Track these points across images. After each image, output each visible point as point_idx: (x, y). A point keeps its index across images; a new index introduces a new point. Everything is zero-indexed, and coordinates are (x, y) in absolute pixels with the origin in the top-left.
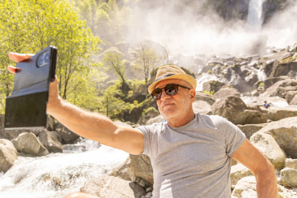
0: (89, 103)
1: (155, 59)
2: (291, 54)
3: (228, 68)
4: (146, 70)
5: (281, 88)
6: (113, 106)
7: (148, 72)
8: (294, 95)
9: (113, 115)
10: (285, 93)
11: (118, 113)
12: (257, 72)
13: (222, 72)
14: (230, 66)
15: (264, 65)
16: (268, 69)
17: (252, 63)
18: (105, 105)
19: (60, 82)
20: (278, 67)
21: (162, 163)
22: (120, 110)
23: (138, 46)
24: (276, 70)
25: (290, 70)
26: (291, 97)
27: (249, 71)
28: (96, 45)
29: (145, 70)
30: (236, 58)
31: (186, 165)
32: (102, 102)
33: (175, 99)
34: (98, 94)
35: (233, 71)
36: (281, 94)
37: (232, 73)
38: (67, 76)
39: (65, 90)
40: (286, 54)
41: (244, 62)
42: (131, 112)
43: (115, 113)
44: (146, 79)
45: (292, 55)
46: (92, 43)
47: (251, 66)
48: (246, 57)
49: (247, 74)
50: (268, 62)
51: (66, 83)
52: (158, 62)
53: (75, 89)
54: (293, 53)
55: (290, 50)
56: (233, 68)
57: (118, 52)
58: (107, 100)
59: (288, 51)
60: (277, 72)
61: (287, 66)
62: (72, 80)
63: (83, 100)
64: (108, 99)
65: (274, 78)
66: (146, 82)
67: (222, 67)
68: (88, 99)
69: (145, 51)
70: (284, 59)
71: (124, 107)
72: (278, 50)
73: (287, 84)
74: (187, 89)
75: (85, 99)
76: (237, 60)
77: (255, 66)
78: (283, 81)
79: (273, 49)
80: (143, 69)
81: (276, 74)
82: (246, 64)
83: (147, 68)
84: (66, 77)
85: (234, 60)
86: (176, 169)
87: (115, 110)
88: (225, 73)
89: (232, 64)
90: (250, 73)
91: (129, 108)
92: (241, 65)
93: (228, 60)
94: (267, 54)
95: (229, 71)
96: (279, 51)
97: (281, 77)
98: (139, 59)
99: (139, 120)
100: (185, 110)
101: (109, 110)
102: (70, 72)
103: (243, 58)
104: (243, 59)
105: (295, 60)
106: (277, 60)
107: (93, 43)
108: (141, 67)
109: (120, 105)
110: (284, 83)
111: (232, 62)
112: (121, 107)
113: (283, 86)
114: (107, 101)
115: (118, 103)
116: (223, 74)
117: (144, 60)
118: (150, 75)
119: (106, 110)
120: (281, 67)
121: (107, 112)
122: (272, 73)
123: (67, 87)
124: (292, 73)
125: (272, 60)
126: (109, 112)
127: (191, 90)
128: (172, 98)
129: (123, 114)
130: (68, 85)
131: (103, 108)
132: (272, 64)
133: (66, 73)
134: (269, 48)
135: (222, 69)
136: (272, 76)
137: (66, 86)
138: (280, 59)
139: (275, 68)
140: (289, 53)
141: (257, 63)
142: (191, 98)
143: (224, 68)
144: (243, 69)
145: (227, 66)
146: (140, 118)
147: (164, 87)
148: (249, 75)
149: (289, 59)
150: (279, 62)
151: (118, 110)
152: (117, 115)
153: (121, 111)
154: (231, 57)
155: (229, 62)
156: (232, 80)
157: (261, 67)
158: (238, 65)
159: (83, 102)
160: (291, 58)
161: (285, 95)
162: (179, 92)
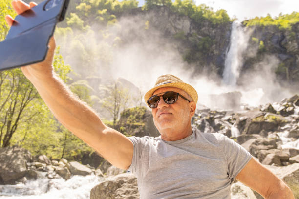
0: (42, 139)
1: (127, 99)
2: (263, 113)
3: (202, 119)
4: (117, 110)
5: (254, 146)
6: (72, 145)
7: (118, 113)
8: (267, 154)
9: (70, 156)
10: (258, 151)
11: (76, 154)
12: (230, 127)
13: (196, 122)
14: (205, 118)
15: (237, 120)
16: (241, 125)
17: (226, 118)
18: (63, 143)
19: (14, 109)
20: (250, 125)
21: (153, 180)
22: (79, 151)
23: (112, 84)
24: (249, 127)
25: (262, 129)
26: (263, 156)
27: (223, 125)
28: (66, 73)
29: (115, 109)
30: (211, 110)
31: (184, 183)
32: (60, 139)
33: (173, 109)
34: (56, 129)
35: (207, 123)
36: (254, 152)
37: (206, 125)
38: (24, 102)
39: (18, 119)
40: (259, 112)
41: (219, 116)
42: (92, 155)
43: (73, 155)
44: (115, 120)
45: (264, 115)
46: (61, 71)
47: (225, 121)
48: (221, 111)
49: (221, 128)
50: (241, 118)
51: (21, 111)
52: (131, 103)
53: (30, 119)
54: (265, 113)
55: (263, 109)
56: (207, 120)
57: (88, 86)
58: (66, 137)
59: (261, 110)
60: (250, 130)
61: (260, 124)
62: (29, 109)
63: (37, 133)
64: (68, 136)
65: (247, 135)
66: (115, 123)
67: (197, 117)
68: (43, 133)
69: (118, 89)
70: (257, 118)
71: (84, 148)
72: (250, 107)
73: (260, 143)
74: (188, 102)
75: (40, 133)
76: (212, 112)
77: (229, 120)
78: (255, 140)
79: (246, 107)
80: (113, 108)
81: (249, 132)
82: (220, 117)
83: (117, 107)
84: (22, 104)
85: (209, 112)
86: (171, 187)
87: (73, 151)
88: (199, 124)
89: (206, 116)
90: (224, 128)
91: (90, 150)
92: (215, 118)
93: (203, 111)
94: (241, 110)
95: (203, 122)
96: (252, 109)
97: (254, 135)
98: (110, 97)
99: (100, 166)
100: (183, 123)
101: (66, 150)
102: (28, 99)
103: (218, 111)
104: (217, 113)
105: (267, 119)
106: (250, 118)
107: (63, 71)
108: (111, 105)
109: (80, 146)
110: (257, 142)
111: (206, 113)
112: (81, 148)
113: (256, 144)
114: (66, 139)
115: (79, 142)
116: (197, 124)
117: (116, 99)
118: (119, 115)
119: (62, 149)
120: (253, 125)
121: (63, 152)
122: (245, 130)
123: (21, 116)
124: (263, 132)
125: (246, 117)
126: (66, 152)
127: (192, 103)
128: (170, 107)
129: (82, 156)
130: (23, 113)
131: (59, 146)
132: (245, 121)
133: (23, 100)
134: (242, 105)
135: (196, 119)
136: (245, 133)
137: (20, 114)
138: (253, 117)
139: (248, 125)
140: (261, 112)
141: (231, 118)
142: (191, 112)
143: (198, 119)
144: (217, 122)
145: (201, 117)
146: (102, 163)
147: (162, 94)
148: (222, 129)
149: (261, 118)
150: (252, 120)
151: (76, 151)
152: (74, 157)
153: (80, 153)
154: (206, 109)
155: (203, 113)
156: (205, 132)
157: (235, 123)
158: (212, 117)
159: (36, 135)
160: (263, 118)
161: (258, 153)
162: (178, 102)
